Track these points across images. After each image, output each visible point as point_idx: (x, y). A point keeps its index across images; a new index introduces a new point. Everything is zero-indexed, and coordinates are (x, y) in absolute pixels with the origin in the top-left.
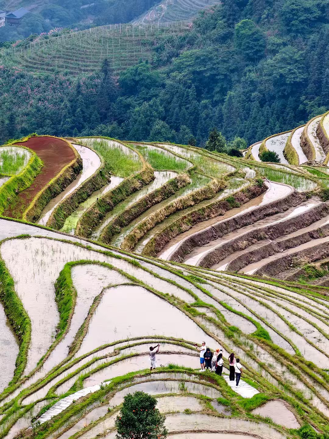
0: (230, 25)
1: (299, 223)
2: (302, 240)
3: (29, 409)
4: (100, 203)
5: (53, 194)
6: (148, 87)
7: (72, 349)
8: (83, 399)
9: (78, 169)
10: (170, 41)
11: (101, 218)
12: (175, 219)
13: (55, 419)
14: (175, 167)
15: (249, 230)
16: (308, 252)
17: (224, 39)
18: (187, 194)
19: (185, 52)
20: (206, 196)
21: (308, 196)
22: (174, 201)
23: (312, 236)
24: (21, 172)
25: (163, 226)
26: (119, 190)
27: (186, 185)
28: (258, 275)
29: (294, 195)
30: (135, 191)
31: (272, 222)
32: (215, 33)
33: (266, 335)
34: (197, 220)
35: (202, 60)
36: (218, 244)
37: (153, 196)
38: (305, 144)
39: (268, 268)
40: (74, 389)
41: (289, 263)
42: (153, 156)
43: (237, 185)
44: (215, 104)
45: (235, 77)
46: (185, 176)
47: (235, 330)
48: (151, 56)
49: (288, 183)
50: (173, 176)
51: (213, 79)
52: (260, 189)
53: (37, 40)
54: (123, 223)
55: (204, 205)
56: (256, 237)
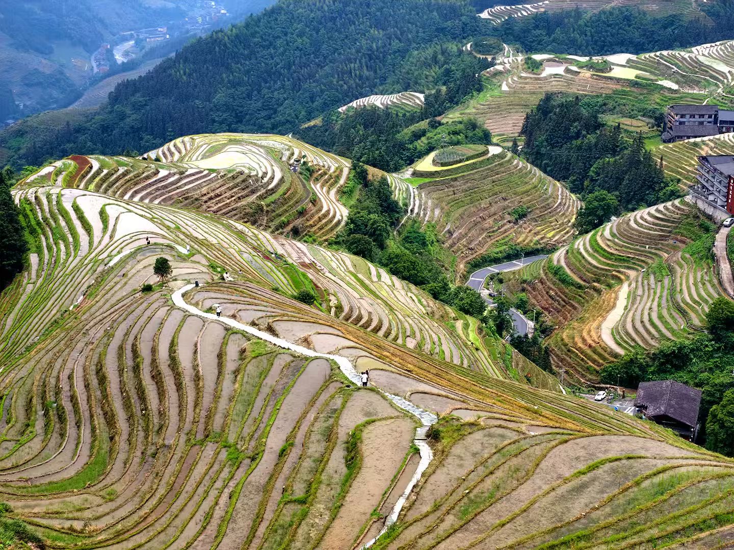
0: (113, 107)
1: (172, 184)
2: (174, 190)
3: (103, 260)
4: (101, 180)
5: (84, 177)
6: (84, 130)
7: (111, 237)
8: (125, 256)
9: (91, 167)
10: (91, 113)
11: (102, 185)
12: (128, 184)
13: (115, 265)
14: (126, 165)
15: (155, 187)
16: (177, 194)
17: (111, 112)
18: (132, 175)
19: (97, 117)
20: (138, 175)
21: (174, 174)
22: (127, 178)
23: (177, 188)
24: (71, 169)
25: (124, 187)
26: (107, 174)
27: (131, 172)
28: (159, 204)
29: (170, 174)
30: (113, 174)
31: (163, 184)
32: (107, 110)
33: (179, 228)
34: (136, 184)
35: (104, 120)
36: (144, 193)
37: (119, 176)
38: (164, 154)
39: (163, 200)
40: (119, 253)
41: (170, 198)
42: (117, 161)
43: (149, 171)
44: (109, 135)
45: (115, 126)
46: (130, 168)
47: (168, 226)
48: (84, 119)
49: (167, 169)
50: (126, 168)
51: (108, 127)
52: (157, 172)
53: (42, 114)
54: (110, 186)
55: (138, 179)
56: (158, 189)
